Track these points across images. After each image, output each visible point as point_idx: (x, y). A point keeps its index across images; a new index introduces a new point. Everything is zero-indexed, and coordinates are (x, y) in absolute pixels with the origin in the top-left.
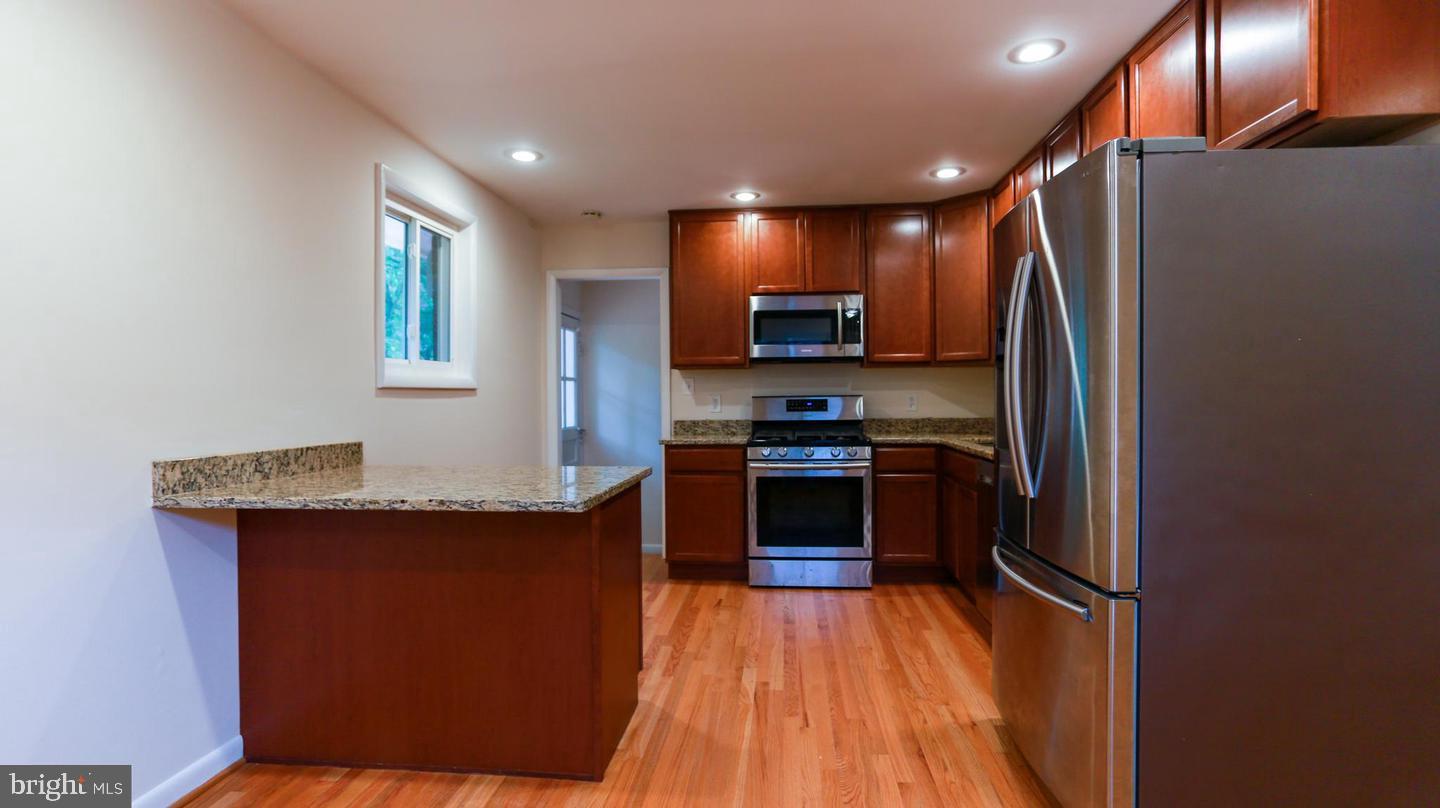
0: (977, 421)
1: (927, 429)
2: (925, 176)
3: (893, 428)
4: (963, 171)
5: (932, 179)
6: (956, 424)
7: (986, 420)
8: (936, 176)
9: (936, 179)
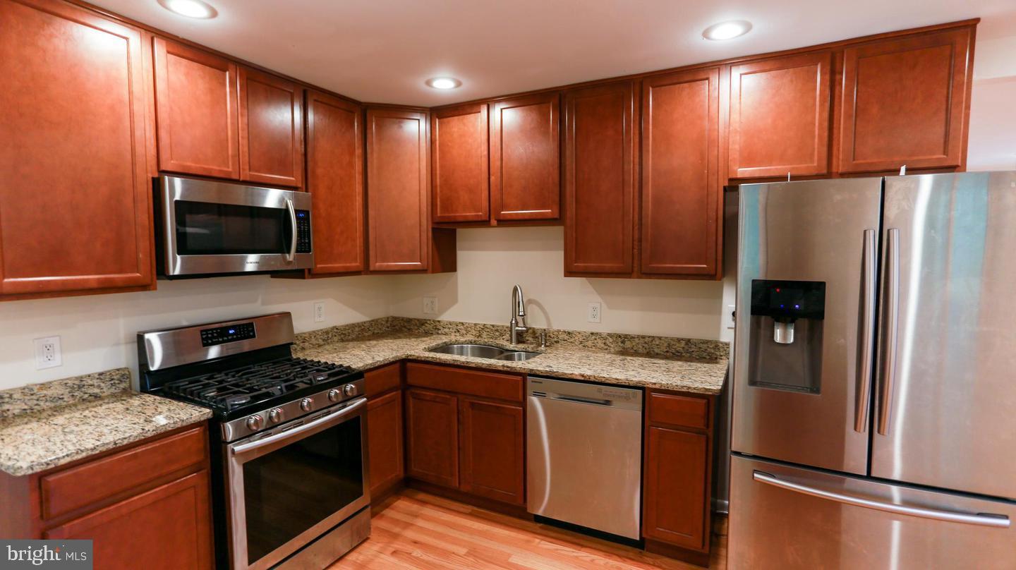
0: (374, 322)
1: (336, 339)
2: (420, 84)
3: (307, 344)
4: (459, 84)
5: (428, 88)
6: (357, 329)
7: (377, 320)
8: (432, 87)
9: (433, 89)
